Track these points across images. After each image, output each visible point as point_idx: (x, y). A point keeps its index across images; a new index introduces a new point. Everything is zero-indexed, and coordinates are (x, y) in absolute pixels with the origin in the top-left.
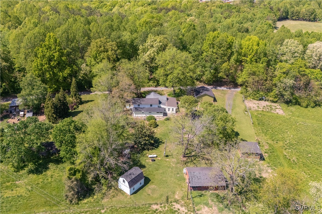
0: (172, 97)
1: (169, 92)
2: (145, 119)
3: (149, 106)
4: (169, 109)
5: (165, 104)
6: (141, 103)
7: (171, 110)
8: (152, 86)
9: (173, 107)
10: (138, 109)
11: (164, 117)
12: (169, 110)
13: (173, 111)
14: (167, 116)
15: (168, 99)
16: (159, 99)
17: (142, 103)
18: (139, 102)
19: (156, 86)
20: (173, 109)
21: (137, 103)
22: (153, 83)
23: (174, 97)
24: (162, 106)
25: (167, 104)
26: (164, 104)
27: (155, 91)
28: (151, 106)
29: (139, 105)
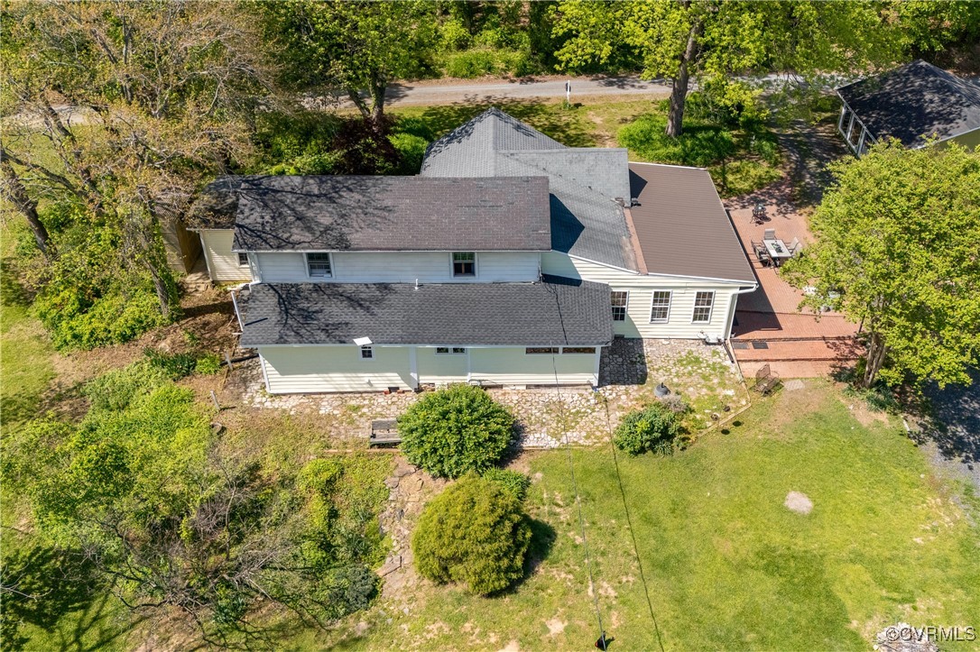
0: (669, 158)
1: (635, 118)
2: (382, 436)
3: (440, 272)
4: (662, 297)
5: (620, 247)
6: (343, 244)
7: (683, 304)
8: (490, 69)
9: (704, 283)
10: (308, 316)
11: (608, 391)
12: (659, 313)
13: (701, 314)
14: (641, 379)
15: (637, 184)
16: (556, 186)
17: (355, 238)
18: (326, 220)
19: (524, 74)
20: (705, 299)
21: (297, 234)
22: (499, 45)
23: (686, 159)
24: (588, 268)
25: (633, 246)
26: (611, 251)
27: (522, 113)
28: (458, 270)
29: (318, 262)
